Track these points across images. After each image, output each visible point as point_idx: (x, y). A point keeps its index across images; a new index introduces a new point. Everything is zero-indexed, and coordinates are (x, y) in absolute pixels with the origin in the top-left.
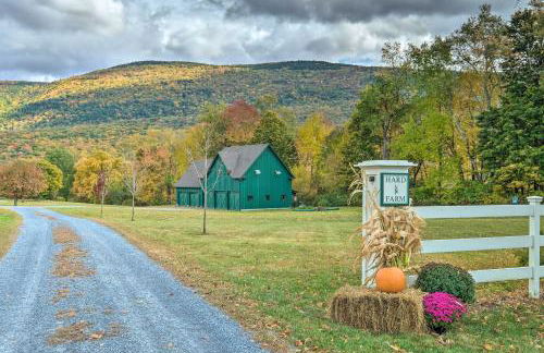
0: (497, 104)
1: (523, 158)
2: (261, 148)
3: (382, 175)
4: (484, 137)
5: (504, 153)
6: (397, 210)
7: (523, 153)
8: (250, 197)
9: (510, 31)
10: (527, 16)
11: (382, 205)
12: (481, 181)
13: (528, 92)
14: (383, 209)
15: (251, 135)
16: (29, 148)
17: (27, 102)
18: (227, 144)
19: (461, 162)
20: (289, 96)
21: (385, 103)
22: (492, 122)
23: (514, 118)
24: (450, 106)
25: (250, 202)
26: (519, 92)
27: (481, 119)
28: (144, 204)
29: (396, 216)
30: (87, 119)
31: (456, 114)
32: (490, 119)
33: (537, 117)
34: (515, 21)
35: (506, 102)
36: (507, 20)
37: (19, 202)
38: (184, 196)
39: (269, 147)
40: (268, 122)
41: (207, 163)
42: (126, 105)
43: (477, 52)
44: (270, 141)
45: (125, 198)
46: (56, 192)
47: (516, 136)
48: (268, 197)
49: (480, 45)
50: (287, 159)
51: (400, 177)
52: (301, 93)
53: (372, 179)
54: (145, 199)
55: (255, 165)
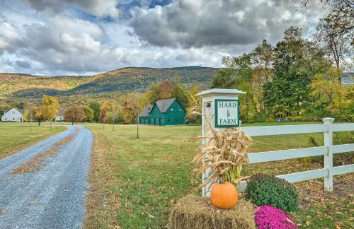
0: (271, 80)
1: (282, 102)
2: (173, 100)
3: (216, 101)
4: (265, 94)
5: (274, 101)
6: (229, 131)
7: (282, 100)
8: (169, 120)
9: (276, 50)
10: (283, 43)
11: (217, 126)
12: (264, 113)
13: (284, 75)
14: (217, 130)
15: (170, 95)
16: (83, 102)
17: (83, 83)
18: (160, 99)
19: (255, 104)
20: (186, 80)
21: (224, 81)
22: (269, 88)
23: (278, 86)
24: (251, 82)
25: (169, 122)
26: (280, 75)
27: (264, 86)
28: (127, 124)
29: (229, 135)
30: (107, 90)
31: (254, 84)
32: (268, 86)
33: (288, 85)
34: (278, 45)
35: (274, 79)
36: (274, 46)
37: (74, 123)
38: (142, 120)
39: (176, 100)
40: (177, 90)
41: (151, 106)
42: (122, 84)
43: (262, 59)
44: (177, 97)
45: (120, 121)
46: (91, 119)
47: (279, 93)
48: (176, 120)
49: (263, 56)
50: (184, 105)
51: (232, 102)
52: (191, 78)
53: (209, 105)
54: (128, 122)
55: (170, 107)
